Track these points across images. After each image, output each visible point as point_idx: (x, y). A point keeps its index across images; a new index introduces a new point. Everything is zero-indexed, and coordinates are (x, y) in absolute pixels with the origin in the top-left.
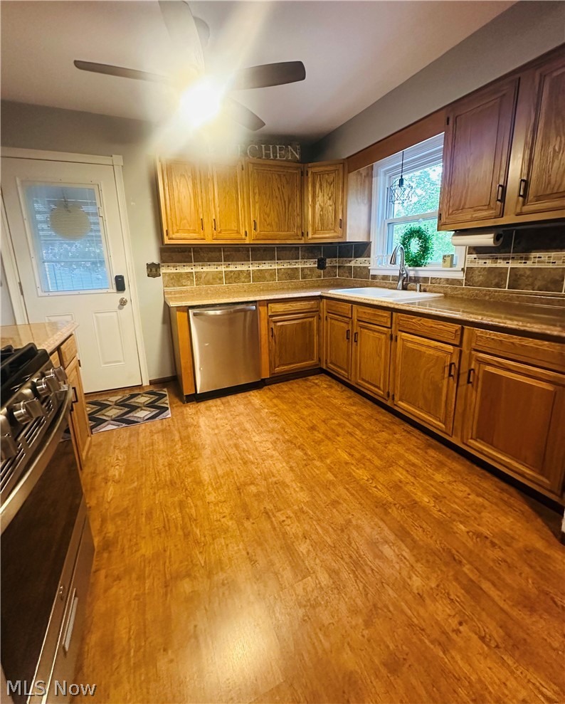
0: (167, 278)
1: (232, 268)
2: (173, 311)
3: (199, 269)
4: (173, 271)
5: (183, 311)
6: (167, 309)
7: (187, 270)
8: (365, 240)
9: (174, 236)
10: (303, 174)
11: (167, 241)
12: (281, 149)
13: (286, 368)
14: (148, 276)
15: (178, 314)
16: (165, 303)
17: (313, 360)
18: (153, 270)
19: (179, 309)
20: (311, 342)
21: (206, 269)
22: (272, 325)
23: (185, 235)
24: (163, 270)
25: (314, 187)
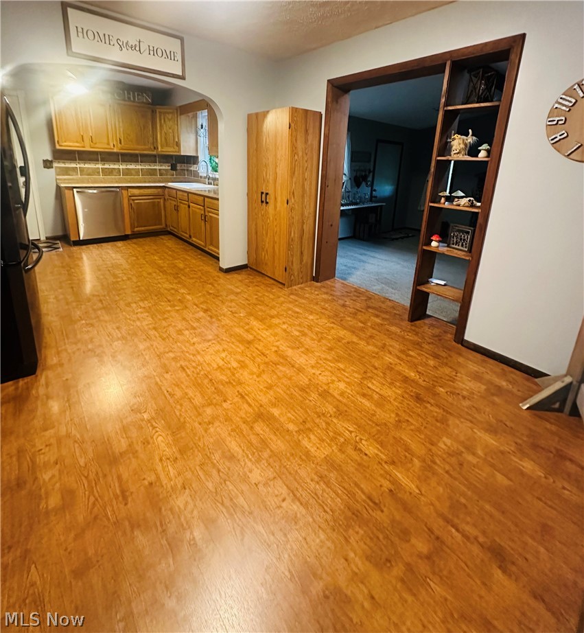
0: (58, 170)
1: (107, 166)
2: (63, 189)
3: (82, 165)
4: (63, 165)
5: (70, 190)
6: (58, 188)
7: (73, 165)
8: (195, 155)
9: (63, 144)
10: (153, 112)
11: (58, 147)
12: (138, 95)
13: (143, 228)
14: (44, 167)
15: (66, 191)
16: (57, 185)
17: (162, 225)
18: (47, 164)
19: (67, 188)
20: (160, 214)
21: (87, 166)
22: (132, 202)
23: (71, 144)
24: (55, 165)
25: (160, 120)
